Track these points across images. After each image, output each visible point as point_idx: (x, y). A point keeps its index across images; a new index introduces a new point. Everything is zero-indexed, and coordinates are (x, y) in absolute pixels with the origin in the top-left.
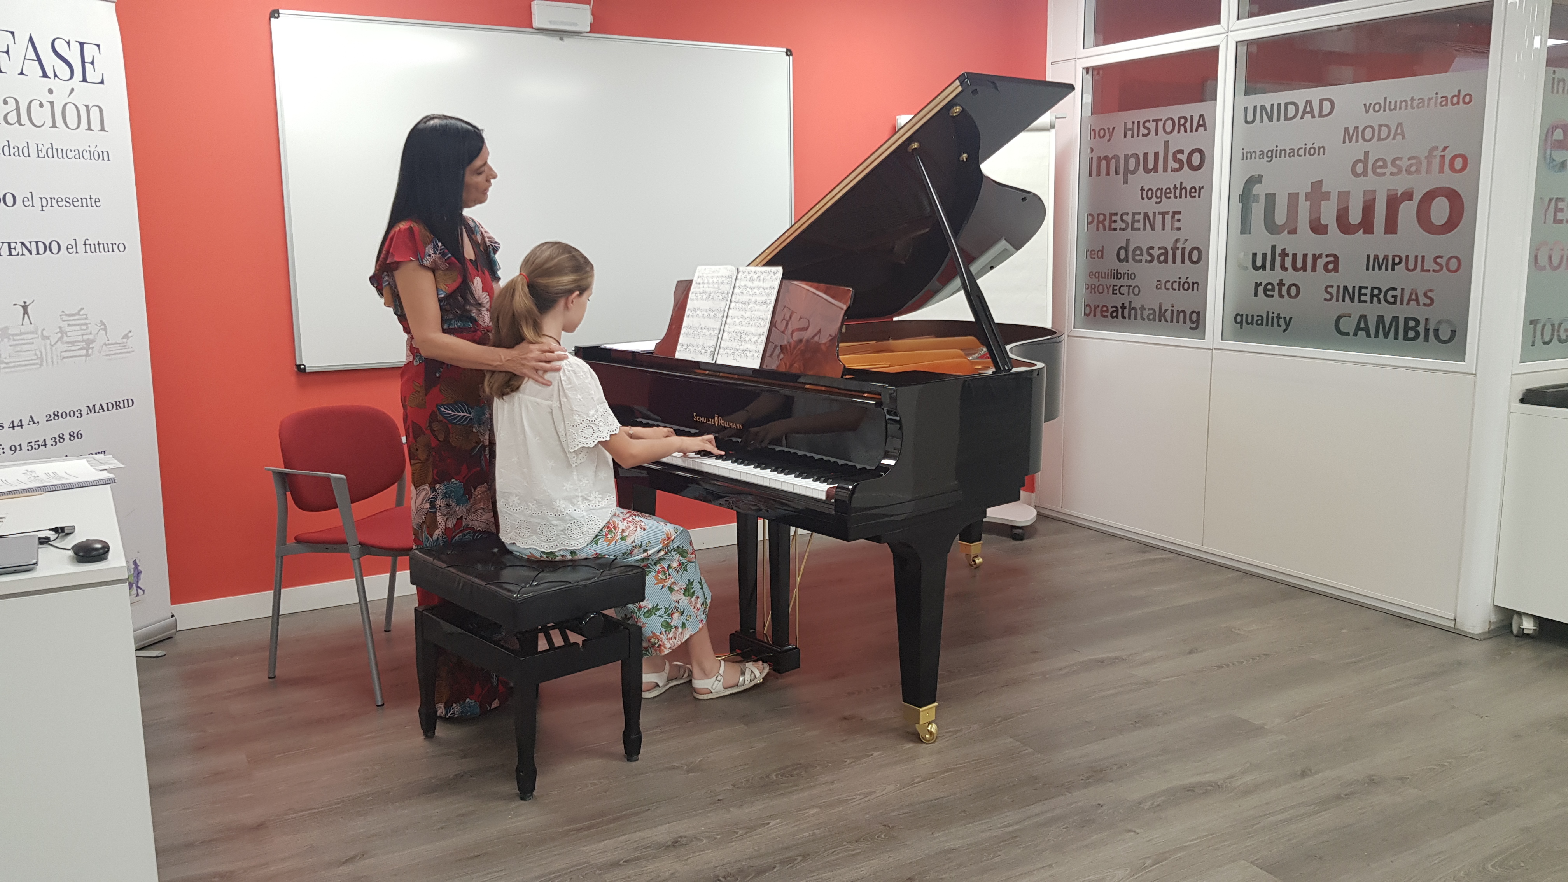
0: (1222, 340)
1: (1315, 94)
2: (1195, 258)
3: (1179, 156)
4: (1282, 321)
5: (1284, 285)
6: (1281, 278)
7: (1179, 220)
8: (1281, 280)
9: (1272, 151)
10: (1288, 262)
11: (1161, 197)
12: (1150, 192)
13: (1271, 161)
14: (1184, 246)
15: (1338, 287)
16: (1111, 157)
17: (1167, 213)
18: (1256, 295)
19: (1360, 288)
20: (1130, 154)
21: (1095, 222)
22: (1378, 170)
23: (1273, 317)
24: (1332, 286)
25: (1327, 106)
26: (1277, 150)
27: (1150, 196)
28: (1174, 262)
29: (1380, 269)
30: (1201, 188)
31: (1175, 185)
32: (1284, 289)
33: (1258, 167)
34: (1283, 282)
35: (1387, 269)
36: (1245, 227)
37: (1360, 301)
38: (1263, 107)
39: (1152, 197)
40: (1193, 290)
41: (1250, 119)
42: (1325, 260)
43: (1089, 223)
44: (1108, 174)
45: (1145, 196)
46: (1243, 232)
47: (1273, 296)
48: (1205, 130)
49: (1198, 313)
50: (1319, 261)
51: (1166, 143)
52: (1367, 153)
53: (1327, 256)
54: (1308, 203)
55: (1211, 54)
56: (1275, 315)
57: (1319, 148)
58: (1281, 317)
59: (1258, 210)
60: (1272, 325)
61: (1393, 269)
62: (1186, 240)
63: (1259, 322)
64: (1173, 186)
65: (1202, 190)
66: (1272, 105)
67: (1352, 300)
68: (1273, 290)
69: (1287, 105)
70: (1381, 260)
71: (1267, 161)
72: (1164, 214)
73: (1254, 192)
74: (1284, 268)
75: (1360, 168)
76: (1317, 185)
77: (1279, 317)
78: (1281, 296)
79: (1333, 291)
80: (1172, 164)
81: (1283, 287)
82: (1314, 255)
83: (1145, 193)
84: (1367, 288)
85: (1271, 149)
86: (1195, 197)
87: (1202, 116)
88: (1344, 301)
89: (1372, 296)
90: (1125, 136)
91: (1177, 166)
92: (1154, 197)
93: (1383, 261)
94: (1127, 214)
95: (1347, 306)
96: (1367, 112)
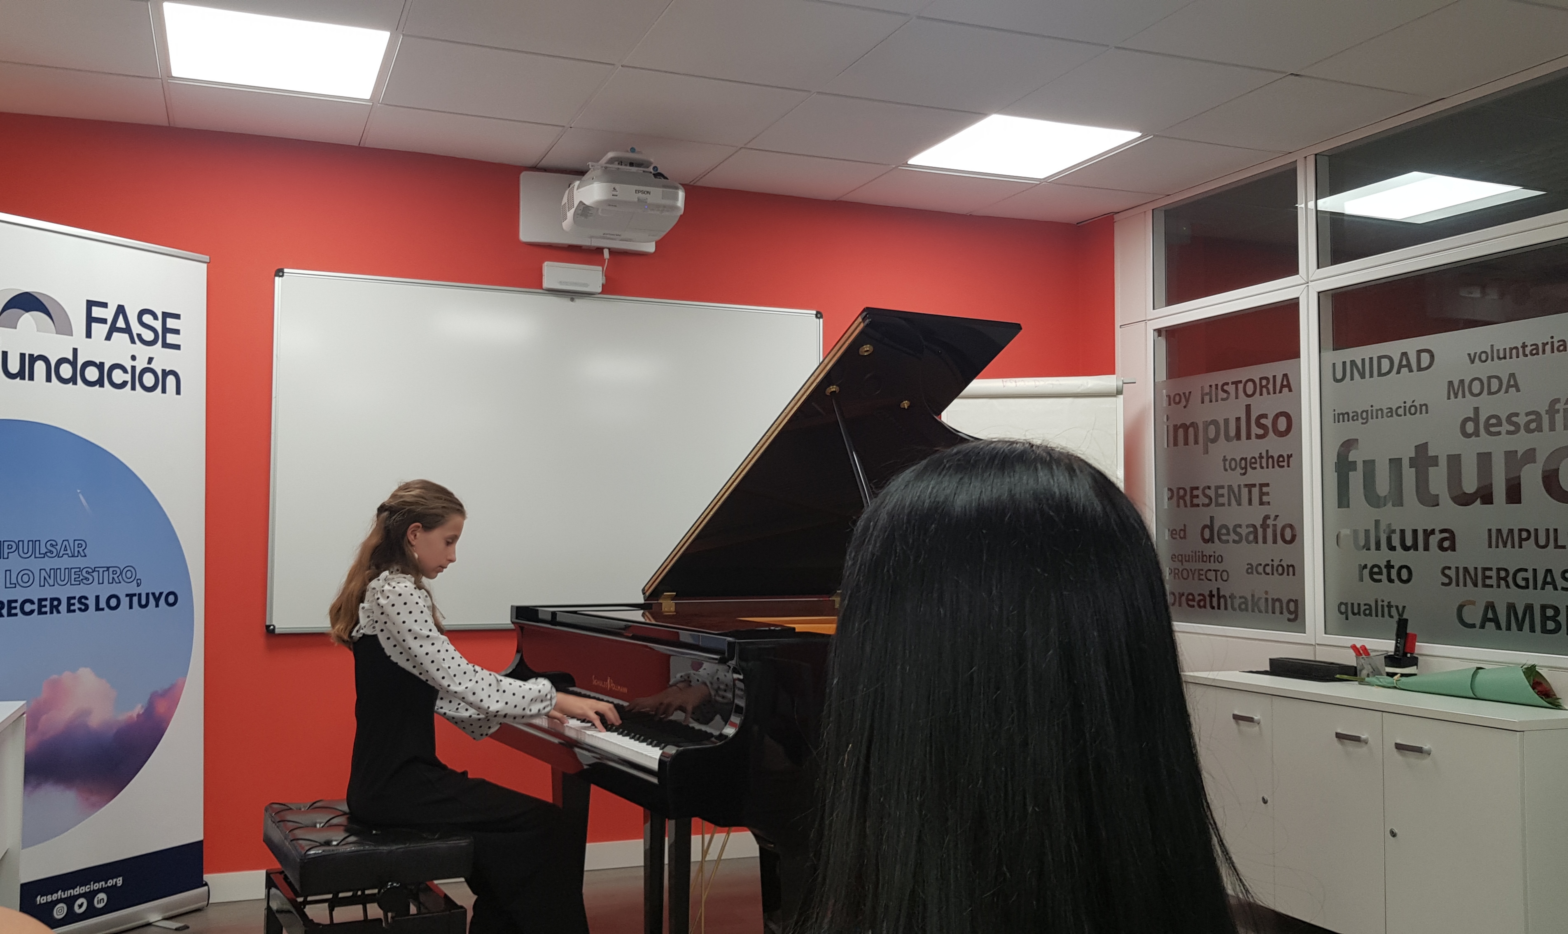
0: (1325, 633)
1: (1411, 345)
2: (1288, 537)
3: (1263, 421)
4: (1394, 611)
5: (1393, 567)
6: (1388, 559)
7: (1267, 494)
8: (1389, 562)
9: (1367, 412)
10: (1396, 542)
11: (1246, 468)
12: (1233, 463)
13: (1366, 423)
14: (1274, 523)
15: (1457, 568)
16: (1188, 424)
17: (1254, 485)
18: (1361, 580)
19: (1485, 569)
20: (1209, 420)
21: (1175, 498)
22: (1492, 429)
23: (1383, 606)
24: (1449, 568)
25: (1425, 358)
26: (1372, 410)
27: (1233, 466)
28: (1265, 542)
29: (1505, 546)
30: (1289, 456)
31: (1261, 454)
32: (1394, 573)
33: (1352, 430)
34: (1392, 564)
35: (1513, 547)
36: (1343, 500)
37: (1485, 586)
38: (1353, 363)
39: (1236, 467)
40: (1288, 574)
41: (1339, 376)
42: (1438, 536)
43: (1170, 499)
44: (1186, 443)
45: (1227, 466)
46: (1340, 506)
47: (1380, 581)
48: (1290, 390)
49: (1296, 602)
50: (1432, 537)
51: (1248, 407)
52: (1476, 409)
53: (1442, 531)
54: (1413, 469)
55: (1291, 308)
56: (1386, 603)
57: (1421, 406)
58: (1392, 606)
59: (1356, 479)
60: (1383, 616)
61: (1521, 547)
62: (1277, 516)
63: (1367, 612)
64: (1258, 455)
65: (1291, 459)
66: (1363, 360)
67: (1476, 585)
68: (1380, 573)
69: (1380, 358)
70: (1505, 536)
71: (1362, 423)
72: (1250, 486)
73: (1350, 459)
74: (1392, 548)
75: (1470, 427)
76: (1422, 449)
77: (1389, 606)
78: (1391, 580)
79: (1452, 573)
80: (1255, 430)
81: (1392, 570)
82: (1425, 531)
83: (1227, 463)
84: (1491, 569)
85: (1365, 409)
86: (1283, 466)
87: (1285, 376)
88: (1465, 585)
89: (1499, 578)
90: (1203, 402)
91: (1261, 432)
92: (1238, 468)
93: (1508, 536)
94: (1209, 488)
95: (1469, 592)
96: (1473, 362)
